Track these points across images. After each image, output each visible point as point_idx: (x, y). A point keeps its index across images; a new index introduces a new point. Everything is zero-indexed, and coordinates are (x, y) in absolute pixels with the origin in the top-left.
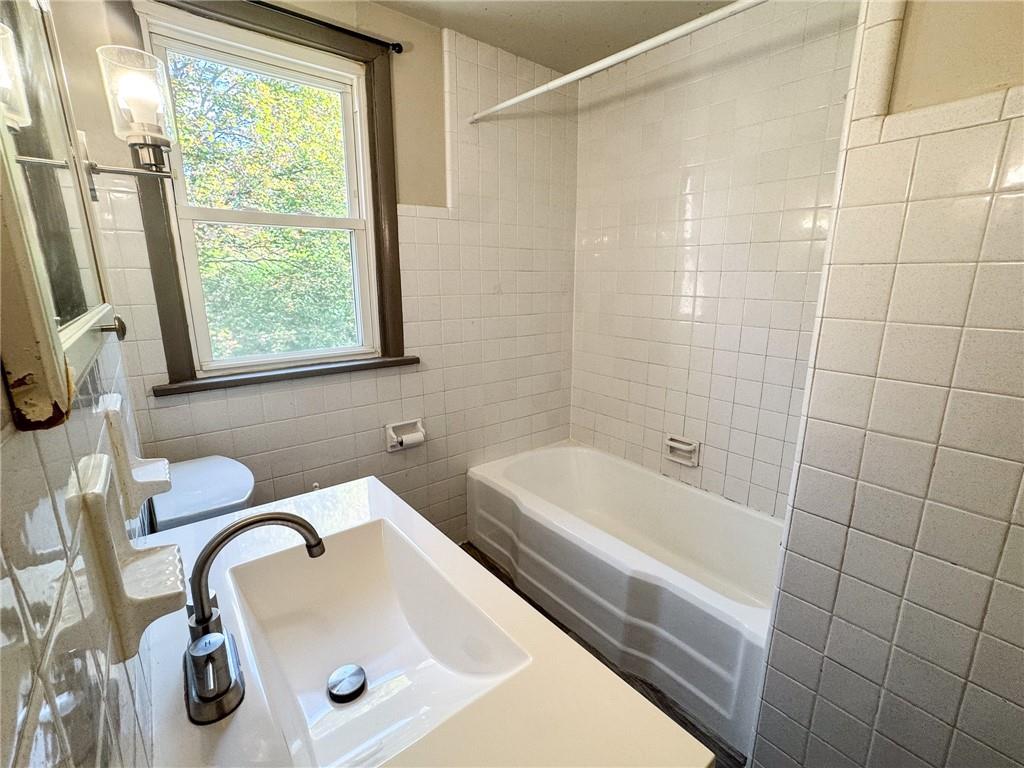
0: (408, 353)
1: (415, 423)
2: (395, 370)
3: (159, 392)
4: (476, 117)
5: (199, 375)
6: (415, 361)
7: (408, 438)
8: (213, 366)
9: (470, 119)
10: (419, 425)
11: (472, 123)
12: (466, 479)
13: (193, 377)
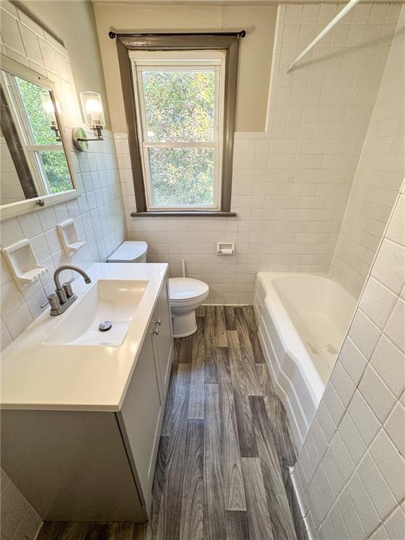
0: (232, 211)
1: (231, 245)
2: (225, 218)
3: (133, 215)
4: (290, 67)
5: (148, 210)
6: (234, 215)
7: (224, 251)
8: (153, 207)
9: (287, 70)
10: (233, 246)
11: (289, 72)
12: (256, 277)
13: (145, 210)
